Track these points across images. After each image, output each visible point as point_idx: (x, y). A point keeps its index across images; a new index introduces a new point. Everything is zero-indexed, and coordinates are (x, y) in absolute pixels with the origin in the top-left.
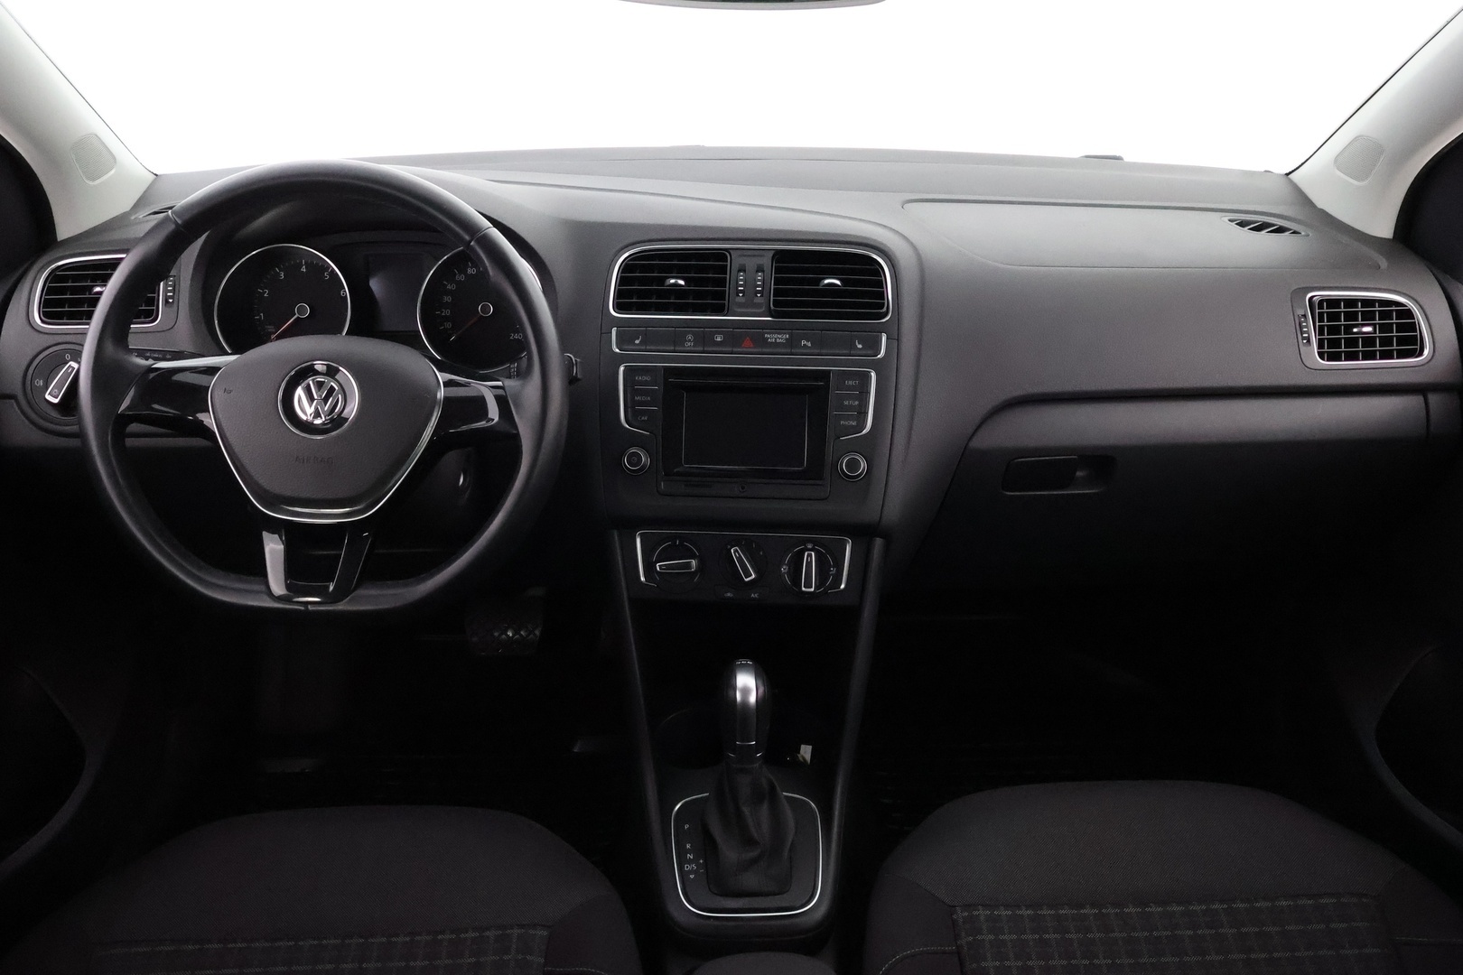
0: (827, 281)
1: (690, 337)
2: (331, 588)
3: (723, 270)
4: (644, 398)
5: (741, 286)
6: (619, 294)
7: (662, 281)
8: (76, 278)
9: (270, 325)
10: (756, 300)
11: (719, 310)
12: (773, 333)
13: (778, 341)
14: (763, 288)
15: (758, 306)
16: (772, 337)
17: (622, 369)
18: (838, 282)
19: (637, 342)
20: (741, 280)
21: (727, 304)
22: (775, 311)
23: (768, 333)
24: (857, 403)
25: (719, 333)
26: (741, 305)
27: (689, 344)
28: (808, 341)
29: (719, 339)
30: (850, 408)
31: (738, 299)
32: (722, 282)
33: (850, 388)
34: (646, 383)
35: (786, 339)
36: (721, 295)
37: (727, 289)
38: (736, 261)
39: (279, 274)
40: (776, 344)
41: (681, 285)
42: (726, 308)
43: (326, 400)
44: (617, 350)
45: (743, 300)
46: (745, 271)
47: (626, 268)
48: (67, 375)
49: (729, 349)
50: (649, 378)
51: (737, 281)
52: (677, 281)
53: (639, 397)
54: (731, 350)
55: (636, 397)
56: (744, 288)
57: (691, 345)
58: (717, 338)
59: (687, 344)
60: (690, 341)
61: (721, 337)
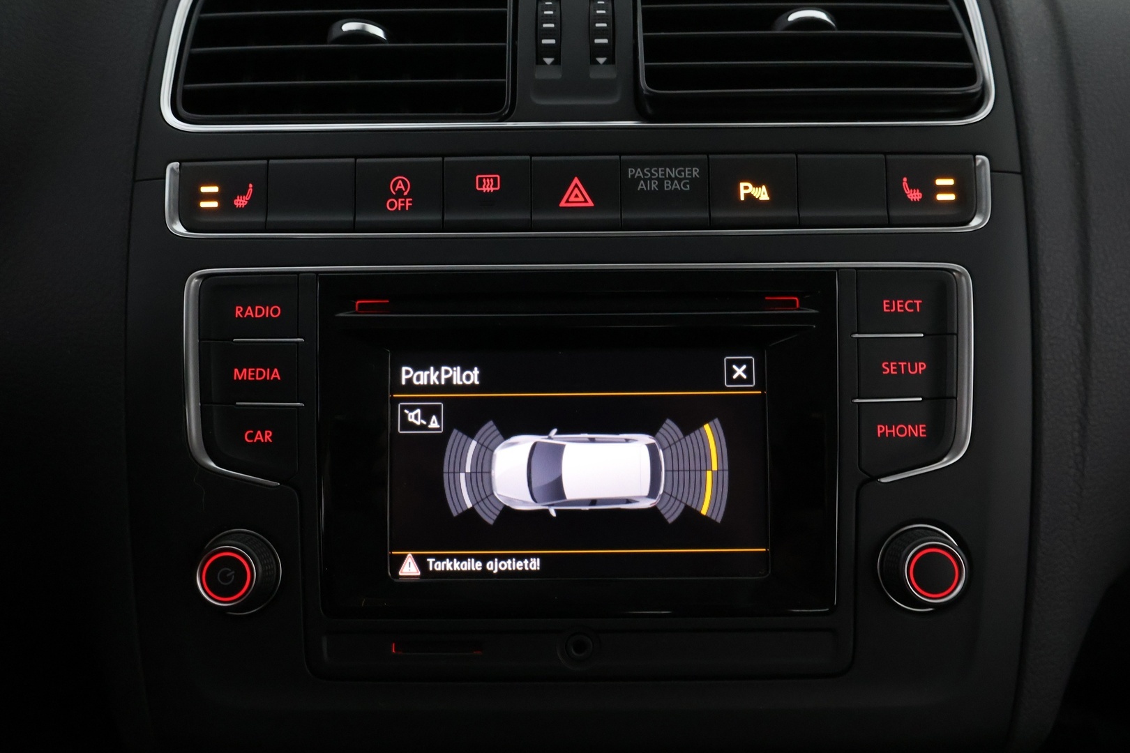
0: (793, 17)
1: (400, 183)
5: (549, 34)
6: (190, 68)
7: (319, 28)
10: (595, 74)
11: (489, 104)
12: (651, 164)
13: (667, 186)
14: (613, 40)
15: (603, 88)
16: (647, 177)
17: (193, 282)
18: (822, 15)
19: (241, 201)
20: (549, 19)
21: (508, 86)
22: (653, 99)
23: (636, 165)
24: (921, 367)
25: (488, 169)
26: (548, 88)
27: (399, 204)
28: (757, 184)
29: (488, 188)
30: (900, 385)
31: (540, 74)
32: (494, 27)
33: (897, 323)
34: (266, 327)
35: (693, 181)
36: (494, 63)
37: (508, 45)
40: (662, 198)
41: (375, 38)
42: (508, 95)
44: (179, 228)
45: (556, 74)
49: (523, 216)
50: (275, 311)
51: (538, 19)
52: (364, 27)
53: (245, 370)
54: (528, 217)
55: (236, 370)
56: (559, 41)
57: (403, 208)
58: (481, 185)
59: (392, 205)
60: (400, 194)
61: (495, 179)
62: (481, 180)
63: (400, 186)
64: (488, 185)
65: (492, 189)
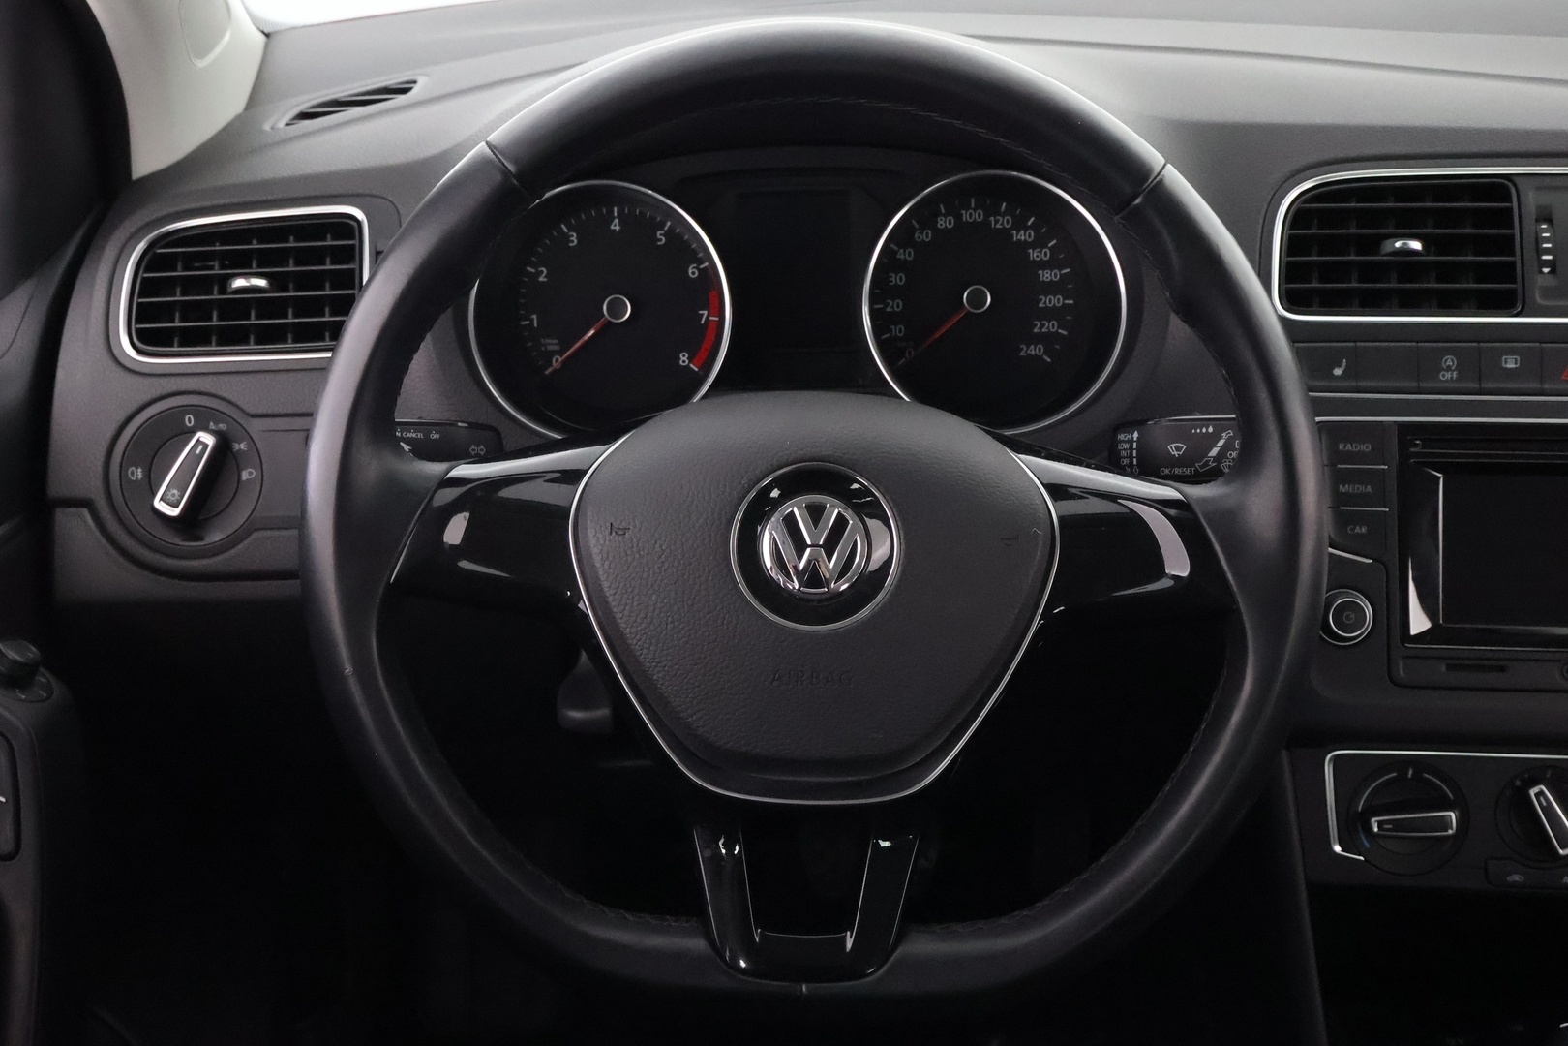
1: (1450, 361)
2: (849, 945)
3: (1504, 218)
4: (1362, 489)
5: (1547, 251)
6: (1287, 273)
7: (1373, 244)
8: (189, 261)
9: (548, 337)
11: (1504, 304)
19: (1338, 372)
20: (1546, 240)
21: (1520, 290)
25: (1512, 352)
26: (1547, 292)
27: (1448, 375)
29: (1511, 365)
31: (1541, 279)
32: (1506, 245)
34: (1360, 457)
36: (1507, 272)
37: (1518, 258)
38: (1532, 200)
39: (567, 238)
41: (1414, 252)
42: (1520, 297)
43: (830, 547)
45: (1551, 281)
46: (1549, 220)
47: (1298, 217)
48: (193, 459)
49: (1535, 385)
50: (1367, 447)
51: (1538, 241)
52: (1405, 244)
53: (1347, 486)
54: (1539, 386)
55: (1341, 486)
56: (1555, 256)
57: (1452, 377)
58: (1506, 363)
59: (1444, 376)
60: (1449, 368)
61: (1516, 359)
62: (1506, 359)
63: (1449, 363)
64: (1511, 363)
65: (1514, 366)
